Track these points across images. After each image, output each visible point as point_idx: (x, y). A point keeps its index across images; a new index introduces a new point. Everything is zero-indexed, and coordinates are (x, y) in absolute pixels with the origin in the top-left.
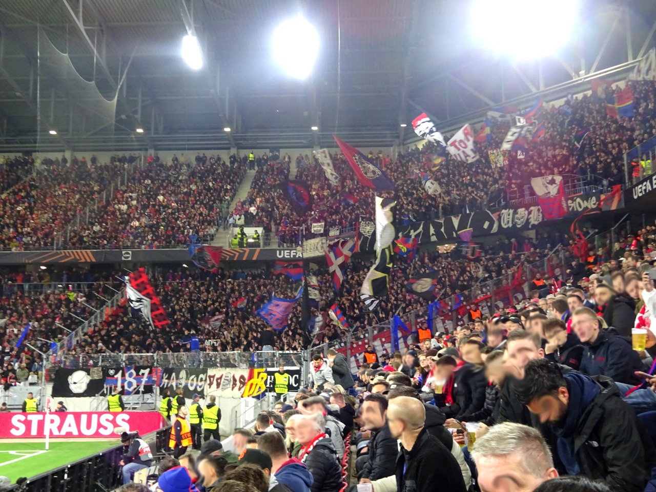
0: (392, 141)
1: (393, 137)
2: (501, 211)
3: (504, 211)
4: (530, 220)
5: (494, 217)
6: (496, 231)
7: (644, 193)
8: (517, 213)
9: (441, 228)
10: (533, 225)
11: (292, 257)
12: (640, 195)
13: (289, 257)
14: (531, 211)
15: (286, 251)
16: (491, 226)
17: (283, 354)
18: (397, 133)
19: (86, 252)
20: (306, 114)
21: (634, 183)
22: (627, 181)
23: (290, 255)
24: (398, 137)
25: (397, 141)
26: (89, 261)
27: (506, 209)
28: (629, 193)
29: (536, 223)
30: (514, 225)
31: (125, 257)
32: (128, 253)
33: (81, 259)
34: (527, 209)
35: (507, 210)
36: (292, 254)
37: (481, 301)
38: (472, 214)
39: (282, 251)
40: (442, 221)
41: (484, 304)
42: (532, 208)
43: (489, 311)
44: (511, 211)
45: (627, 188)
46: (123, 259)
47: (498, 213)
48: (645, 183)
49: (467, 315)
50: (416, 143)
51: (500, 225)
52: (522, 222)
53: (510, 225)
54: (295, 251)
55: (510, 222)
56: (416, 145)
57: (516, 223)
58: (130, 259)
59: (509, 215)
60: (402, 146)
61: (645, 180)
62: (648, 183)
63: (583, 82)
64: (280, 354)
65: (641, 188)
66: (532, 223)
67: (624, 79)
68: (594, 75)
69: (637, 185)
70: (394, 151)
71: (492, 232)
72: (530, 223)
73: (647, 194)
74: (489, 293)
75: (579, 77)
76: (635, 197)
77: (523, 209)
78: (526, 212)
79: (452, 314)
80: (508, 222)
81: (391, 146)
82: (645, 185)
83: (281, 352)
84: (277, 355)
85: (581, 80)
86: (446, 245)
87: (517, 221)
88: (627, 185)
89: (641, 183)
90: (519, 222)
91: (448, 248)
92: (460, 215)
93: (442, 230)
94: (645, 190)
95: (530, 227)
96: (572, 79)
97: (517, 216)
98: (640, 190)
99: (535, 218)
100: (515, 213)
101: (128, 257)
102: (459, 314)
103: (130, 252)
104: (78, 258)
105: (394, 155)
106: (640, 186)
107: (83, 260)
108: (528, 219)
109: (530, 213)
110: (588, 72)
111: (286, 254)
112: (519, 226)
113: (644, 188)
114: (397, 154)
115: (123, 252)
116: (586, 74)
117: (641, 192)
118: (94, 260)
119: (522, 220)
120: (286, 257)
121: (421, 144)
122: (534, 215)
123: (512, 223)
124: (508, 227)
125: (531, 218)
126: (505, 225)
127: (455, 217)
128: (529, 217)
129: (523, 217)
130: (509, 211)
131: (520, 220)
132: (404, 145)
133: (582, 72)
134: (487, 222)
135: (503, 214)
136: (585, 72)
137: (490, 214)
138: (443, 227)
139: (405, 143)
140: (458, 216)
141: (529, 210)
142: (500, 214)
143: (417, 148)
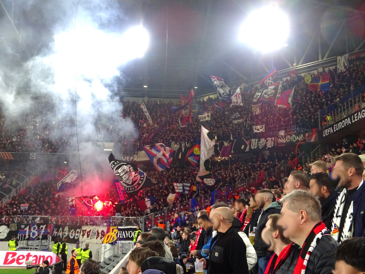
2: (251, 139)
3: (253, 140)
4: (267, 145)
5: (247, 143)
6: (248, 150)
7: (329, 134)
8: (260, 141)
9: (218, 148)
11: (131, 160)
12: (327, 135)
13: (129, 160)
14: (268, 140)
15: (127, 157)
16: (245, 148)
17: (128, 218)
19: (8, 153)
20: (141, 78)
21: (324, 128)
22: (320, 127)
23: (130, 159)
26: (9, 158)
27: (254, 139)
28: (320, 133)
29: (270, 147)
30: (258, 147)
31: (31, 157)
32: (34, 155)
33: (4, 158)
34: (266, 139)
35: (255, 139)
36: (131, 159)
37: (241, 191)
38: (235, 140)
39: (125, 157)
40: (218, 144)
41: (242, 192)
42: (268, 138)
43: (245, 196)
44: (257, 140)
45: (320, 130)
46: (30, 158)
47: (249, 141)
48: (329, 129)
49: (233, 198)
50: (203, 98)
51: (250, 147)
52: (263, 146)
53: (256, 147)
54: (133, 157)
55: (256, 146)
57: (259, 146)
58: (34, 158)
59: (255, 142)
61: (330, 127)
62: (331, 129)
63: (295, 69)
64: (126, 218)
65: (327, 131)
66: (268, 147)
67: (317, 69)
68: (301, 66)
69: (325, 129)
71: (246, 151)
72: (267, 146)
74: (245, 186)
75: (293, 67)
76: (324, 136)
77: (264, 139)
78: (265, 141)
79: (224, 198)
80: (255, 146)
82: (330, 130)
83: (127, 217)
84: (125, 219)
85: (294, 68)
86: (220, 157)
87: (259, 145)
90: (261, 146)
92: (228, 141)
94: (330, 132)
95: (267, 149)
96: (289, 68)
97: (260, 142)
98: (327, 132)
99: (270, 144)
100: (259, 141)
101: (34, 157)
102: (228, 198)
103: (35, 154)
104: (3, 157)
106: (327, 130)
107: (6, 158)
108: (266, 144)
109: (267, 141)
110: (297, 64)
111: (127, 159)
112: (260, 148)
113: (329, 131)
115: (31, 154)
116: (297, 66)
117: (327, 133)
118: (12, 158)
119: (263, 144)
120: (127, 160)
121: (206, 98)
122: (269, 142)
123: (257, 146)
124: (255, 148)
125: (267, 144)
126: (253, 147)
127: (226, 142)
128: (266, 143)
129: (263, 143)
130: (256, 140)
131: (261, 144)
132: (196, 98)
133: (295, 64)
134: (243, 145)
135: (252, 141)
136: (296, 64)
137: (245, 141)
138: (219, 147)
139: (196, 97)
140: (227, 141)
141: (267, 140)
142: (250, 141)
143: (204, 101)
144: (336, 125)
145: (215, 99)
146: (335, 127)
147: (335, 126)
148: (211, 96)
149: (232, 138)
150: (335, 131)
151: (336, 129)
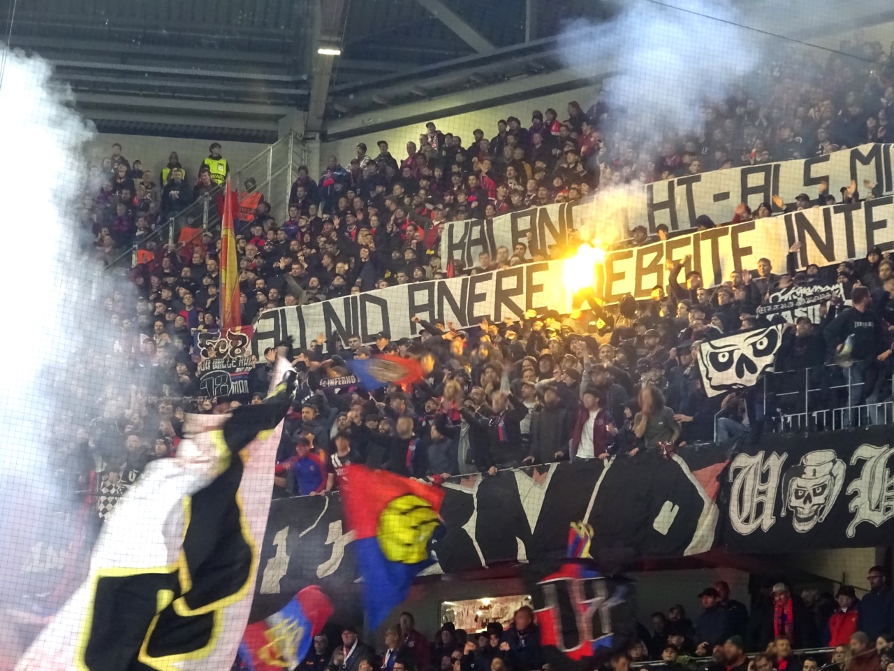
0: (276, 119)
1: (277, 100)
2: (733, 457)
3: (742, 460)
4: (852, 507)
5: (702, 482)
6: (707, 547)
8: (800, 472)
9: (466, 519)
10: (865, 526)
14: (862, 462)
16: (685, 525)
18: (297, 84)
24: (302, 103)
25: (296, 121)
27: (753, 453)
29: (878, 519)
30: (784, 521)
34: (844, 453)
35: (761, 455)
38: (607, 465)
40: (471, 489)
42: (864, 451)
44: (775, 462)
47: (719, 467)
50: (384, 135)
51: (723, 522)
52: (820, 508)
53: (767, 521)
55: (768, 510)
56: (383, 144)
57: (791, 513)
59: (765, 478)
60: (315, 145)
66: (857, 521)
70: (279, 163)
71: (688, 552)
72: (853, 515)
77: (829, 455)
78: (840, 469)
80: (760, 508)
81: (269, 138)
86: (486, 601)
87: (794, 502)
90: (806, 510)
91: (493, 613)
92: (553, 467)
93: (470, 527)
95: (850, 532)
97: (797, 482)
99: (875, 493)
100: (792, 468)
105: (279, 182)
108: (844, 499)
109: (853, 472)
112: (800, 527)
114: (291, 178)
119: (816, 500)
122: (871, 483)
123: (777, 511)
124: (759, 528)
125: (856, 493)
126: (747, 520)
127: (530, 474)
128: (850, 490)
129: (824, 487)
130: (766, 458)
131: (808, 499)
132: (324, 138)
134: (668, 504)
135: (737, 471)
137: (685, 468)
138: (475, 513)
139: (331, 131)
140: (543, 470)
141: (853, 461)
142: (726, 470)
143: (387, 158)
145: (475, 146)
148: (443, 125)
149: (586, 450)
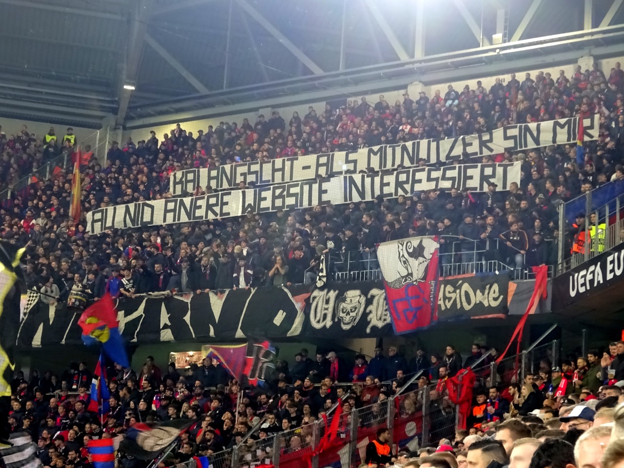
1: (104, 110)
7: (588, 288)
8: (345, 300)
9: (185, 314)
10: (375, 329)
12: (582, 290)
14: (373, 297)
16: (288, 321)
21: (573, 266)
22: (560, 261)
25: (111, 118)
28: (562, 283)
29: (380, 324)
34: (364, 291)
35: (325, 292)
38: (253, 291)
42: (375, 292)
45: (559, 274)
48: (592, 268)
51: (306, 322)
52: (354, 318)
55: (329, 318)
57: (340, 320)
59: (328, 302)
60: (120, 132)
61: (593, 261)
62: (598, 269)
63: (498, 55)
65: (584, 276)
68: (520, 45)
69: (578, 270)
71: (289, 334)
73: (595, 290)
76: (573, 294)
82: (593, 272)
85: (495, 50)
86: (191, 353)
87: (341, 314)
88: (560, 267)
89: (586, 266)
90: (347, 318)
93: (187, 318)
94: (592, 282)
97: (344, 304)
98: (581, 281)
99: (379, 312)
106: (583, 273)
108: (365, 314)
112: (345, 327)
113: (590, 277)
117: (584, 284)
119: (354, 314)
121: (163, 133)
122: (377, 307)
123: (333, 319)
126: (319, 322)
128: (368, 310)
131: (349, 314)
133: (498, 37)
136: (504, 36)
141: (369, 296)
142: (308, 298)
144: (616, 254)
146: (612, 262)
147: (610, 258)
150: (610, 276)
151: (612, 271)
